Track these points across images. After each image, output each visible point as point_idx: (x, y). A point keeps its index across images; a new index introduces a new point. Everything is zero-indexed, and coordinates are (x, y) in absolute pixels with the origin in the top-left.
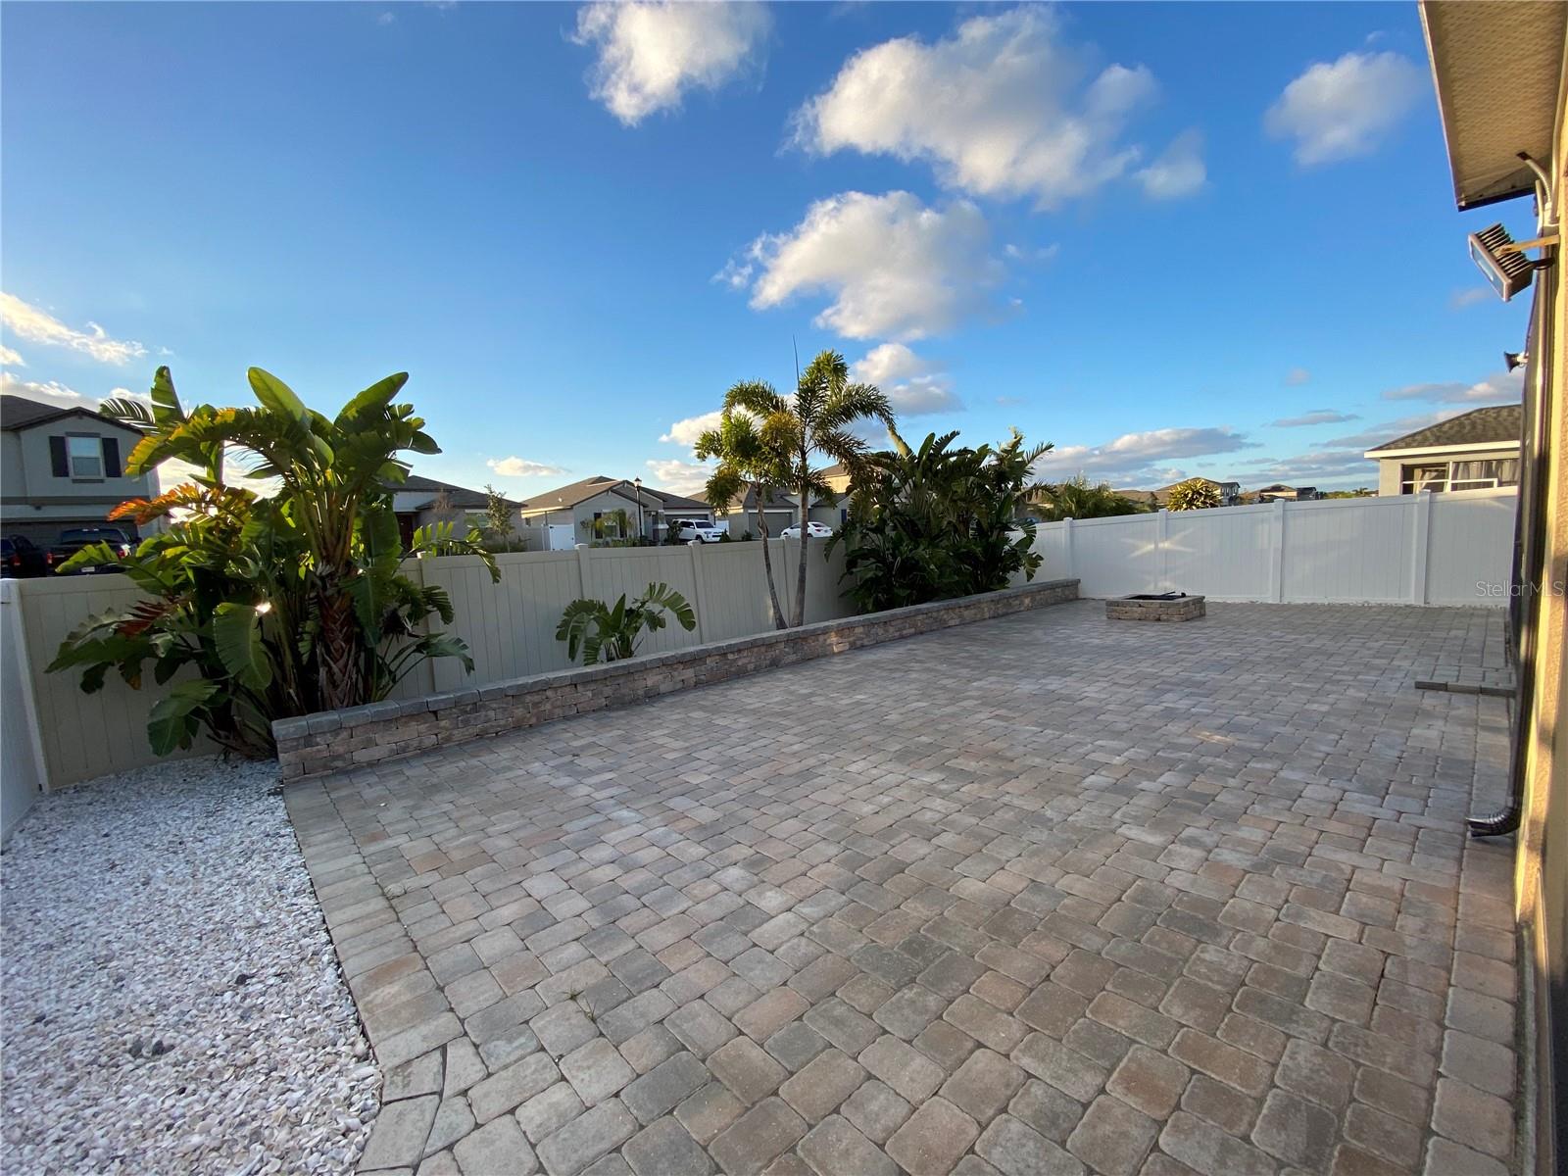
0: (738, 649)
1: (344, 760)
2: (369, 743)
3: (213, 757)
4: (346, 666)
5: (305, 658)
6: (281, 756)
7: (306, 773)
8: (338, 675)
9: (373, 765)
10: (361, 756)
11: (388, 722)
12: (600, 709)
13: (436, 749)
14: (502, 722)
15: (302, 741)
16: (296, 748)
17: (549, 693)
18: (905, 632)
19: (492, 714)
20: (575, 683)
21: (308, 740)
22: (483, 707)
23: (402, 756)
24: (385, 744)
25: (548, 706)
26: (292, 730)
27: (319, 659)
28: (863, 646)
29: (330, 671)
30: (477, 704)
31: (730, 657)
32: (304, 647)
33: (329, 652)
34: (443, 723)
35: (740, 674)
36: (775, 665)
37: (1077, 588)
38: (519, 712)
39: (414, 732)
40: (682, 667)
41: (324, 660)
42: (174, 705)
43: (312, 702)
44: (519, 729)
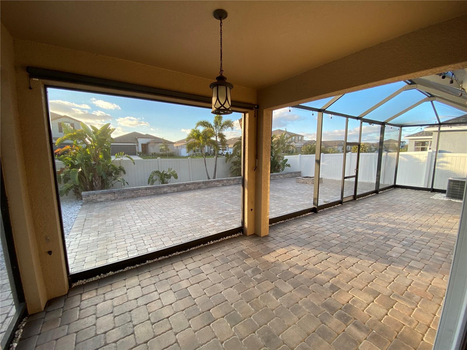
0: (189, 184)
1: (95, 200)
2: (100, 198)
3: (75, 199)
4: (99, 182)
5: (91, 180)
6: (83, 198)
7: (87, 202)
8: (97, 184)
9: (101, 202)
10: (98, 200)
11: (104, 194)
12: (152, 195)
13: (114, 200)
14: (129, 196)
15: (87, 196)
16: (86, 197)
17: (140, 191)
18: (239, 183)
19: (127, 194)
20: (146, 189)
21: (88, 196)
22: (125, 192)
23: (107, 200)
24: (103, 198)
25: (140, 193)
26: (85, 194)
27: (93, 181)
28: (226, 185)
29: (95, 183)
30: (124, 192)
31: (187, 186)
32: (90, 178)
33: (95, 179)
34: (116, 195)
35: (190, 190)
36: (199, 188)
37: (300, 173)
38: (133, 194)
39: (109, 196)
40: (173, 187)
41: (94, 181)
42: (65, 187)
43: (92, 188)
44: (133, 197)
